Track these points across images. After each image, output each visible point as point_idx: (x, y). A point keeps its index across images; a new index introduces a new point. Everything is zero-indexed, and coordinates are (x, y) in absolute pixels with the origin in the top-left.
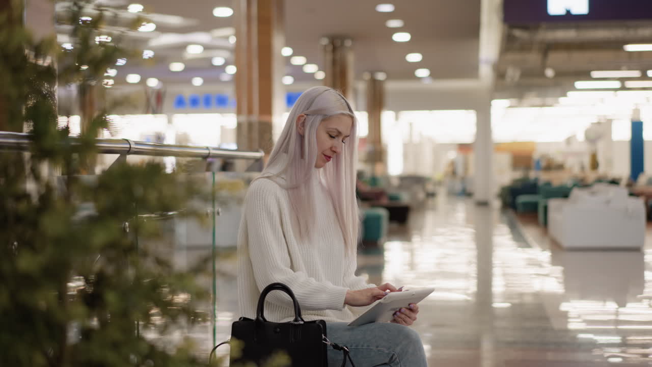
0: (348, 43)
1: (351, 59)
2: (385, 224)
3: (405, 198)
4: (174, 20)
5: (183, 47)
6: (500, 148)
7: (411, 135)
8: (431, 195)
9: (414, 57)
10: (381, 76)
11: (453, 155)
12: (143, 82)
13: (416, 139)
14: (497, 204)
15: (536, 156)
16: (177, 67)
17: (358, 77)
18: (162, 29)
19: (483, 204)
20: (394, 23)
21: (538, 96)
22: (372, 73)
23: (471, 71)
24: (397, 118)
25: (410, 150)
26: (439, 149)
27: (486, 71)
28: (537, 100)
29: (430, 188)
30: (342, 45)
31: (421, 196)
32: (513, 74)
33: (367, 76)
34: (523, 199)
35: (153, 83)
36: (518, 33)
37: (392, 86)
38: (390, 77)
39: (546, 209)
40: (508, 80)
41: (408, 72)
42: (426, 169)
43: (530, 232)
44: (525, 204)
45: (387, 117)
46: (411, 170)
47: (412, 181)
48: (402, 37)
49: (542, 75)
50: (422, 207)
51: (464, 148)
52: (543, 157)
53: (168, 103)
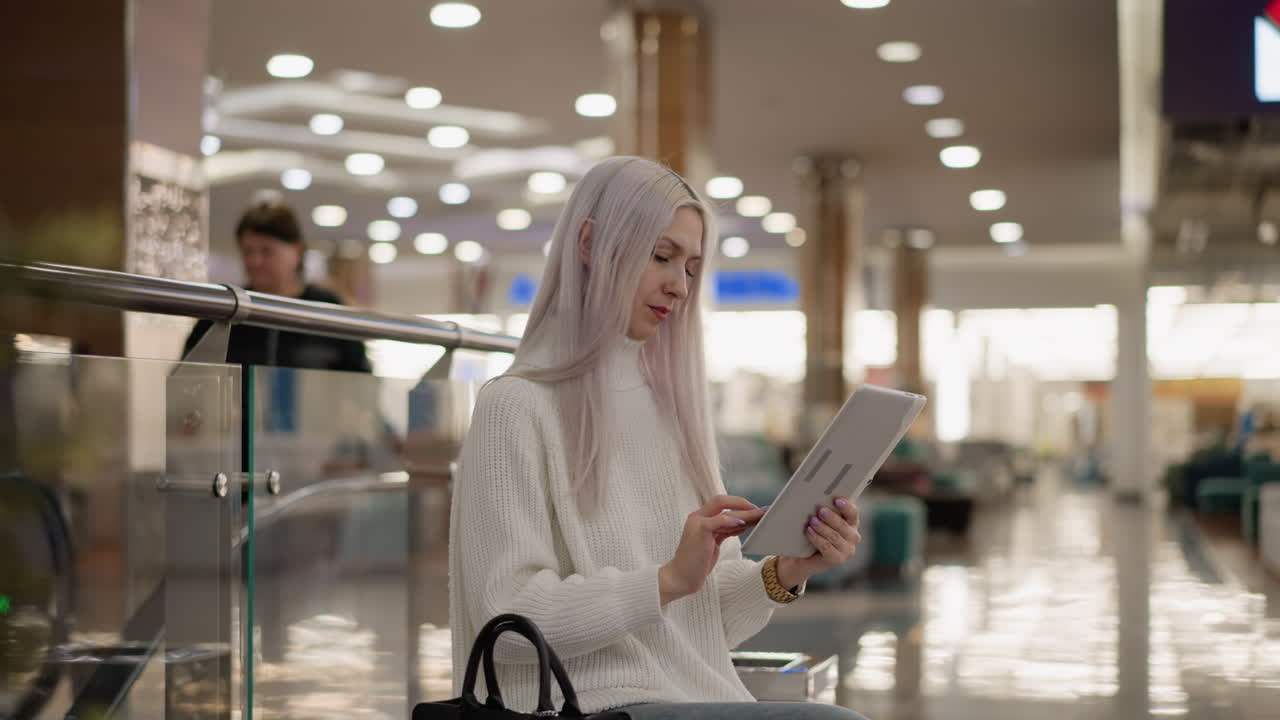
0: (851, 170)
1: (856, 202)
2: (917, 532)
3: (967, 483)
4: (502, 123)
5: (520, 179)
6: (1168, 388)
7: (985, 363)
8: (1026, 480)
9: (987, 200)
10: (920, 239)
11: (1074, 402)
12: (450, 251)
13: (996, 370)
14: (1158, 499)
15: (1244, 406)
16: (514, 220)
17: (874, 240)
18: (481, 141)
19: (1131, 500)
20: (943, 128)
21: (1245, 281)
22: (905, 230)
23: (1107, 229)
24: (956, 325)
25: (984, 391)
26: (1044, 389)
27: (1134, 230)
28: (1244, 289)
29: (1022, 465)
30: (839, 174)
31: (1002, 480)
32: (1192, 236)
33: (891, 239)
34: (1209, 487)
35: (470, 252)
36: (1201, 151)
37: (944, 261)
38: (942, 239)
39: (1256, 507)
40: (1183, 247)
41: (977, 229)
42: (1017, 428)
43: (1225, 555)
44: (1216, 499)
45: (934, 322)
46: (985, 430)
47: (985, 451)
48: (961, 157)
49: (1253, 237)
50: (1005, 503)
51: (1094, 388)
52: (1259, 407)
53: (500, 292)
